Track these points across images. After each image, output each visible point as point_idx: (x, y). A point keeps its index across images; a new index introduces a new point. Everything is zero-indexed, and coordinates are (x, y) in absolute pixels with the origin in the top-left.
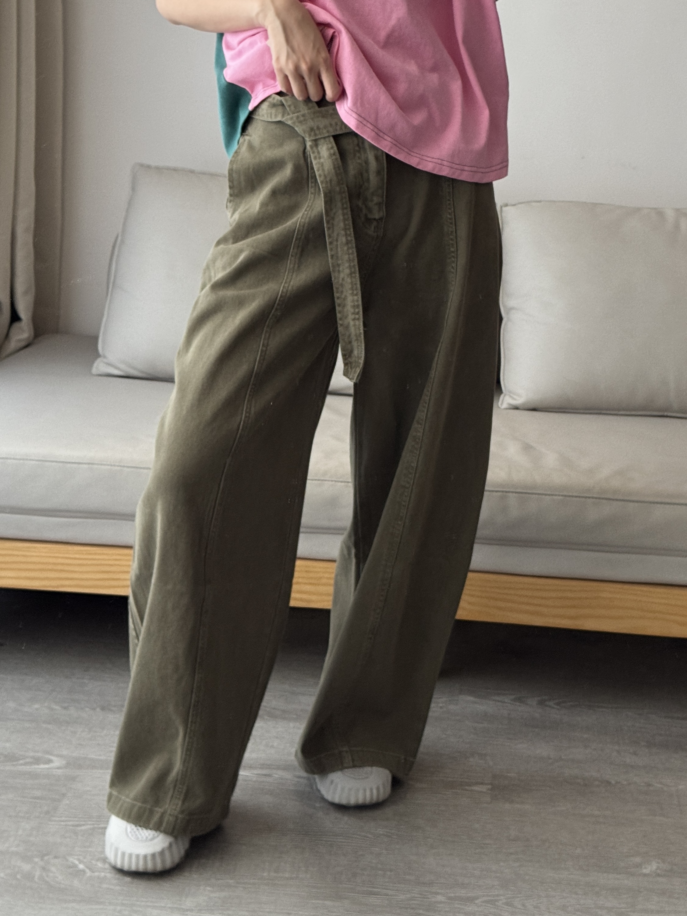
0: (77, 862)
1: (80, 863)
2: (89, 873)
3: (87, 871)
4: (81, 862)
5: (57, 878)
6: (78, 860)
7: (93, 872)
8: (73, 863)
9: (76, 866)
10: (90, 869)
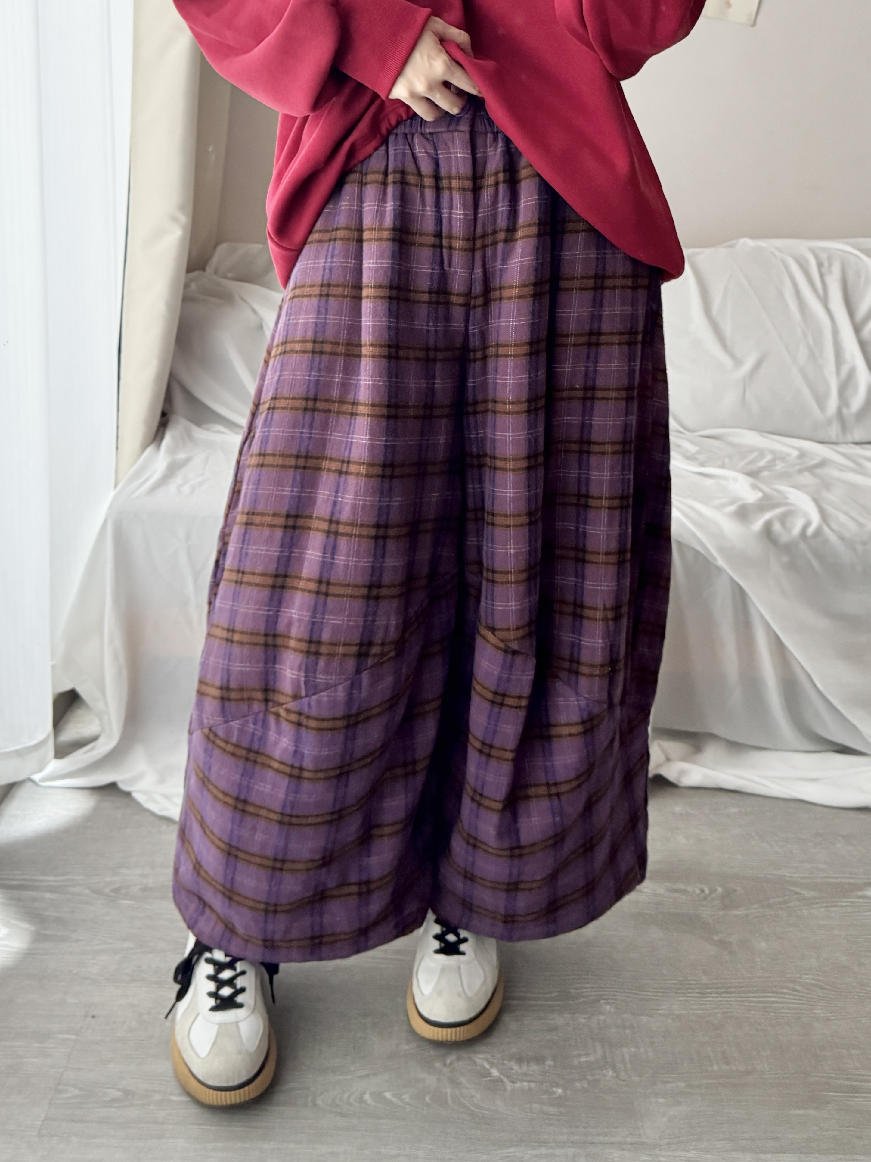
0: (487, 1066)
1: (491, 1067)
2: (509, 1086)
3: (505, 1080)
4: (492, 1065)
5: (474, 1097)
6: (487, 1060)
7: (513, 1083)
8: (483, 1067)
9: (489, 1074)
10: (508, 1077)
